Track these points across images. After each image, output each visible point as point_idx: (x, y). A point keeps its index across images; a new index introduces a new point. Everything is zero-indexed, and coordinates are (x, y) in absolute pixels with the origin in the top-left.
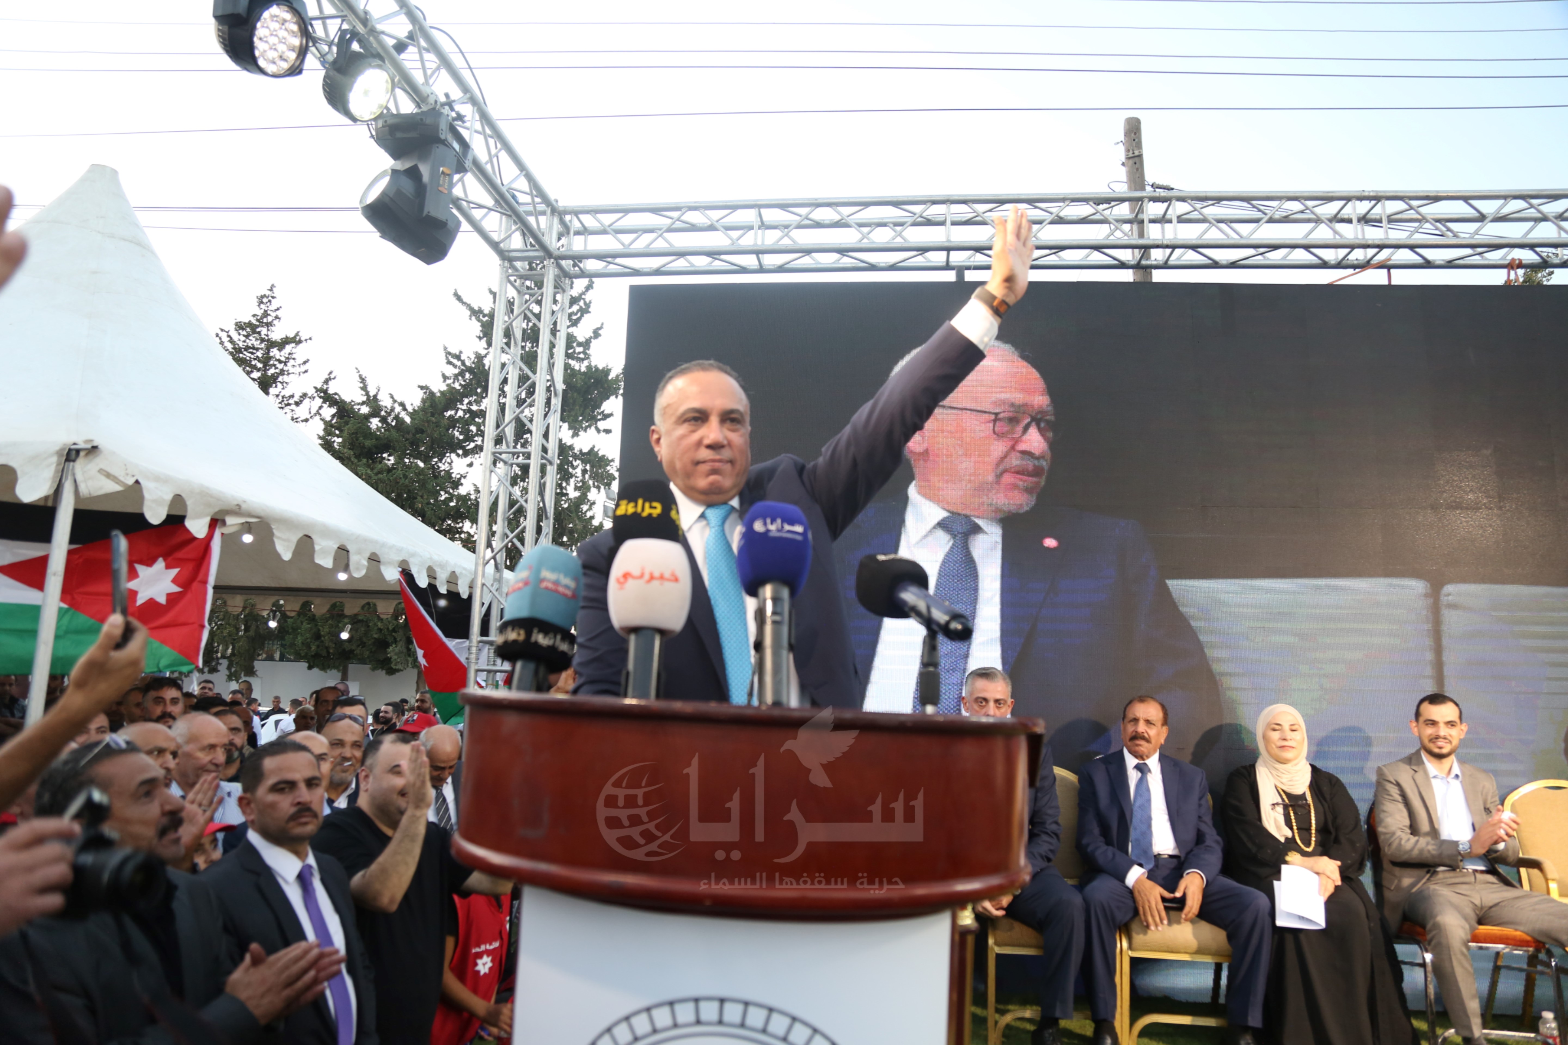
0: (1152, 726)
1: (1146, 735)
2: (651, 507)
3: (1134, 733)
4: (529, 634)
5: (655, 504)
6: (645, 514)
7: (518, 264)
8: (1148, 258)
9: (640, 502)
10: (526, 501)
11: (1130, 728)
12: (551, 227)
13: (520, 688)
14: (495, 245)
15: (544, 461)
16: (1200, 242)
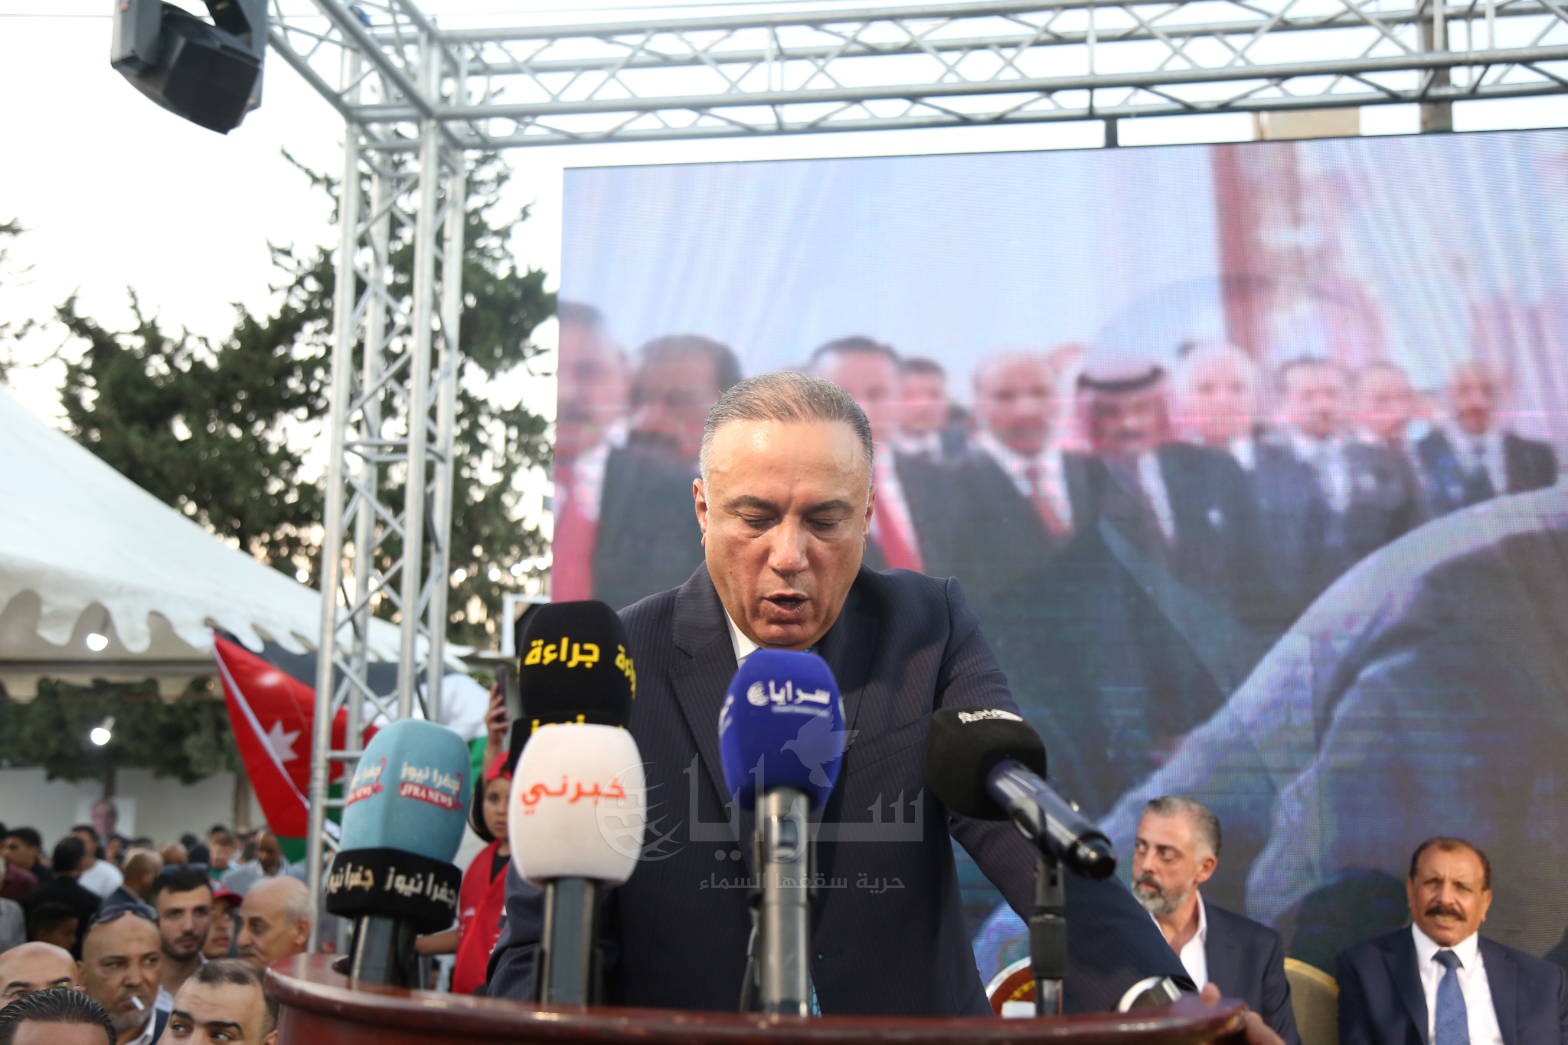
0: (1467, 893)
1: (1456, 907)
2: (583, 652)
3: (1434, 904)
4: (380, 879)
5: (588, 646)
6: (572, 664)
7: (375, 128)
8: (1446, 81)
9: (565, 642)
10: (402, 524)
11: (1428, 894)
12: (427, 66)
13: (365, 983)
14: (335, 99)
15: (430, 457)
16: (1535, 52)
